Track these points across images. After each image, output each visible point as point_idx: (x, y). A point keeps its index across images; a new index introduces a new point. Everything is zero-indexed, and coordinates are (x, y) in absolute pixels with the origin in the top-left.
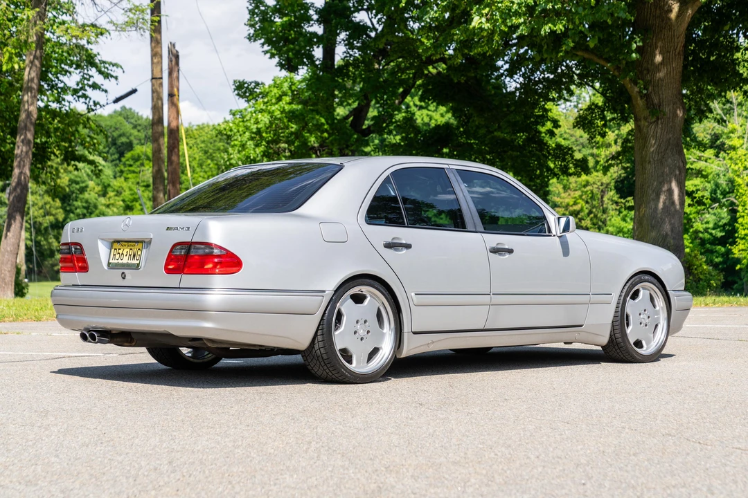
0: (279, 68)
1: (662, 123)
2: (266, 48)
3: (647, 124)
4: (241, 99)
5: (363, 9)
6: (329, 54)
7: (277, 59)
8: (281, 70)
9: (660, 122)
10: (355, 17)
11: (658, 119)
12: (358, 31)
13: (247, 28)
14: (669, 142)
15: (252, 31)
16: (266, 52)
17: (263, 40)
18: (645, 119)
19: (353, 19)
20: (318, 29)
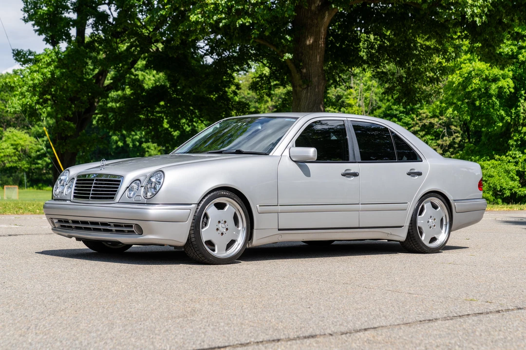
0: (45, 42)
1: (311, 89)
2: (36, 28)
3: (301, 89)
4: (17, 62)
5: (105, 4)
6: (81, 33)
7: (44, 36)
8: (46, 44)
9: (309, 88)
10: (99, 8)
11: (308, 86)
12: (102, 18)
13: (23, 13)
14: (315, 102)
15: (26, 15)
16: (36, 31)
17: (33, 22)
18: (300, 86)
19: (98, 9)
20: (73, 16)
